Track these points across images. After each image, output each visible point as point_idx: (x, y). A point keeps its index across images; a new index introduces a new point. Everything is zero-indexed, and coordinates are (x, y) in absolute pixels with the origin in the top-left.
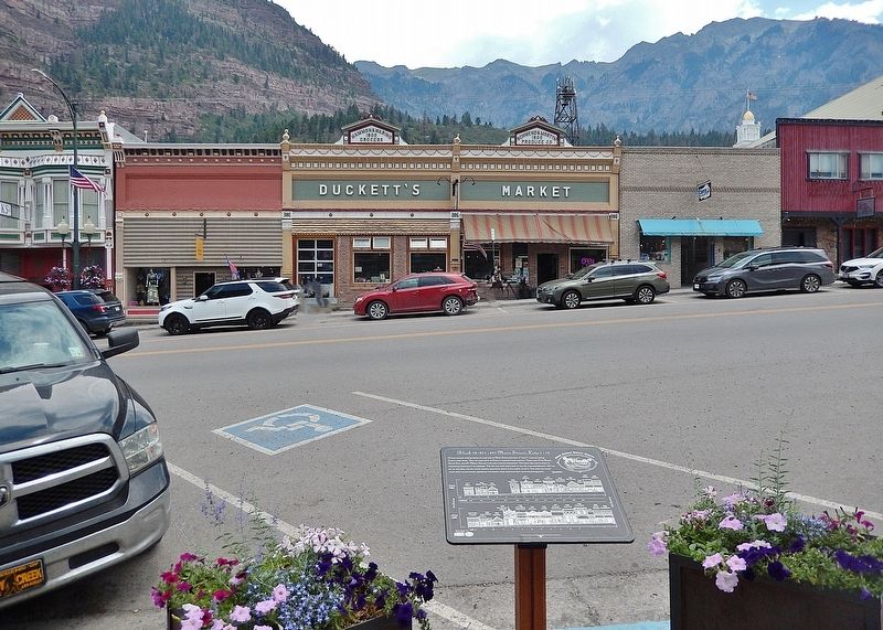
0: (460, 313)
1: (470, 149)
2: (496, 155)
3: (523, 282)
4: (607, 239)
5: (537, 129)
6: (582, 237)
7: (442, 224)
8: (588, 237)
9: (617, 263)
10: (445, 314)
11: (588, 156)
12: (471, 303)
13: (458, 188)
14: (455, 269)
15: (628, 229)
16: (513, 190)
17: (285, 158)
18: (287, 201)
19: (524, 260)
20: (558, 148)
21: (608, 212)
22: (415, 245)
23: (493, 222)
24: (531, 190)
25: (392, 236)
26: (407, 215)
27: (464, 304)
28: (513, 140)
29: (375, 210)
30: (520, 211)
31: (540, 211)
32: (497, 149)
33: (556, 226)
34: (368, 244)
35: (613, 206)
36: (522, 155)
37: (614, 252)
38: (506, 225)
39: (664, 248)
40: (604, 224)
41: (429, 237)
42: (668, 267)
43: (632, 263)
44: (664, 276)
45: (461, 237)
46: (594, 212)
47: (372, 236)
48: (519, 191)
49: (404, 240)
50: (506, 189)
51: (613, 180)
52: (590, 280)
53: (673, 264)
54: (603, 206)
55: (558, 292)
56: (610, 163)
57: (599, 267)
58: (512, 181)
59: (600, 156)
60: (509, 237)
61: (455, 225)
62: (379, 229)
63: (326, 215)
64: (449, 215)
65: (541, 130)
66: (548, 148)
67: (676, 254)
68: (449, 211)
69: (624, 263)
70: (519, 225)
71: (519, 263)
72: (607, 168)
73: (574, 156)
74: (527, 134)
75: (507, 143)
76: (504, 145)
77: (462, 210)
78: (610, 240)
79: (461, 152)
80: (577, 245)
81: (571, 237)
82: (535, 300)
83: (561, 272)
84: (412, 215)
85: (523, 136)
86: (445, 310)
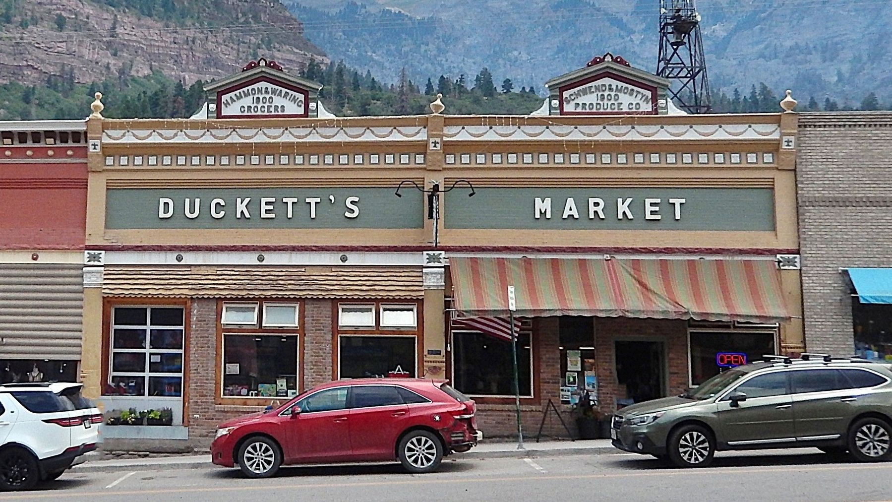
0: (439, 468)
1: (463, 123)
2: (519, 135)
3: (585, 402)
4: (774, 309)
5: (607, 81)
6: (715, 307)
7: (404, 278)
8: (728, 306)
9: (798, 365)
10: (403, 469)
11: (721, 134)
12: (462, 447)
13: (441, 202)
14: (435, 370)
15: (822, 288)
16: (557, 207)
17: (93, 147)
18: (96, 231)
19: (585, 356)
20: (655, 118)
21: (773, 252)
22: (348, 319)
23: (516, 273)
24: (597, 205)
25: (301, 300)
26: (333, 259)
27: (446, 448)
28: (555, 103)
29: (268, 249)
30: (574, 250)
31: (618, 251)
32: (521, 123)
33: (653, 281)
34: (251, 319)
35: (784, 238)
36: (576, 135)
37: (792, 340)
38: (544, 280)
40: (765, 279)
41: (377, 302)
43: (834, 365)
45: (448, 304)
46: (741, 252)
47: (261, 300)
48: (571, 208)
49: (327, 310)
50: (543, 205)
51: (783, 183)
52: (735, 401)
54: (764, 240)
55: (660, 428)
56: (774, 147)
57: (755, 372)
58: (557, 189)
59: (750, 133)
60: (549, 304)
61: (433, 279)
62: (275, 286)
63: (170, 259)
64: (420, 259)
65: (615, 83)
66: (632, 119)
68: (420, 249)
69: (816, 364)
70: (571, 278)
71: (574, 363)
72: (768, 158)
73: (691, 134)
74: (585, 92)
75: (543, 112)
76: (534, 114)
77: (447, 249)
78: (782, 313)
79: (446, 130)
80: (704, 323)
81: (690, 306)
82: (608, 444)
83: (669, 381)
84: (344, 259)
85: (578, 95)
86: (404, 459)
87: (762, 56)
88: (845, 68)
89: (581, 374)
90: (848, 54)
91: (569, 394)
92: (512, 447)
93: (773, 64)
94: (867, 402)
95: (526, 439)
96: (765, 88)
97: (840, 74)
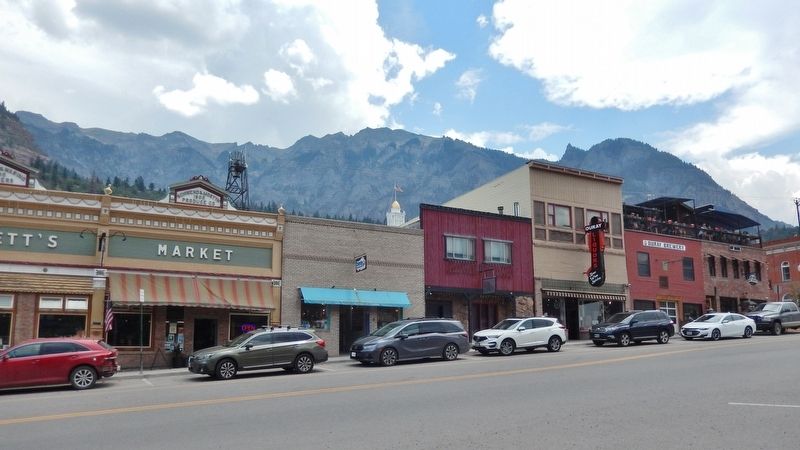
0: (93, 386)
1: (122, 201)
2: (152, 211)
3: (177, 350)
4: (269, 304)
5: (199, 189)
6: (242, 303)
7: (82, 283)
8: (249, 303)
9: (277, 330)
10: (73, 388)
11: (251, 221)
12: (108, 374)
13: (106, 243)
14: (96, 334)
15: (289, 296)
16: (170, 250)
19: (179, 326)
20: (221, 210)
21: (270, 278)
22: (44, 305)
23: (146, 282)
24: (190, 251)
25: (16, 293)
26: (38, 270)
27: (98, 376)
28: (173, 197)
30: (177, 272)
31: (199, 274)
32: (153, 205)
33: (215, 290)
35: (275, 273)
36: (182, 214)
37: (275, 319)
38: (160, 286)
39: (324, 317)
40: (266, 290)
41: (65, 296)
42: (328, 335)
43: (292, 330)
44: (323, 345)
45: (106, 298)
46: (256, 277)
48: (177, 250)
49: (31, 299)
50: (163, 248)
51: (276, 247)
52: (248, 347)
53: (332, 331)
54: (266, 272)
55: (211, 361)
56: (273, 230)
57: (258, 334)
58: (171, 241)
59: (264, 222)
60: (162, 299)
61: (99, 284)
64: (93, 273)
65: (203, 191)
66: (210, 210)
67: (334, 323)
68: (92, 267)
69: (284, 330)
70: (175, 287)
71: (173, 329)
72: (271, 234)
73: (238, 220)
74: (188, 193)
75: (166, 200)
76: (162, 201)
77: (109, 268)
78: (272, 307)
79: (113, 204)
80: (237, 310)
81: (231, 302)
82: (186, 370)
83: (219, 338)
84: (45, 270)
85: (184, 194)
86: (73, 383)
87: (274, 188)
88: (308, 199)
89: (176, 335)
90: (309, 193)
91: (169, 345)
92: (137, 373)
93: (278, 193)
94: (303, 347)
95: (145, 368)
96: (274, 203)
97: (305, 202)
